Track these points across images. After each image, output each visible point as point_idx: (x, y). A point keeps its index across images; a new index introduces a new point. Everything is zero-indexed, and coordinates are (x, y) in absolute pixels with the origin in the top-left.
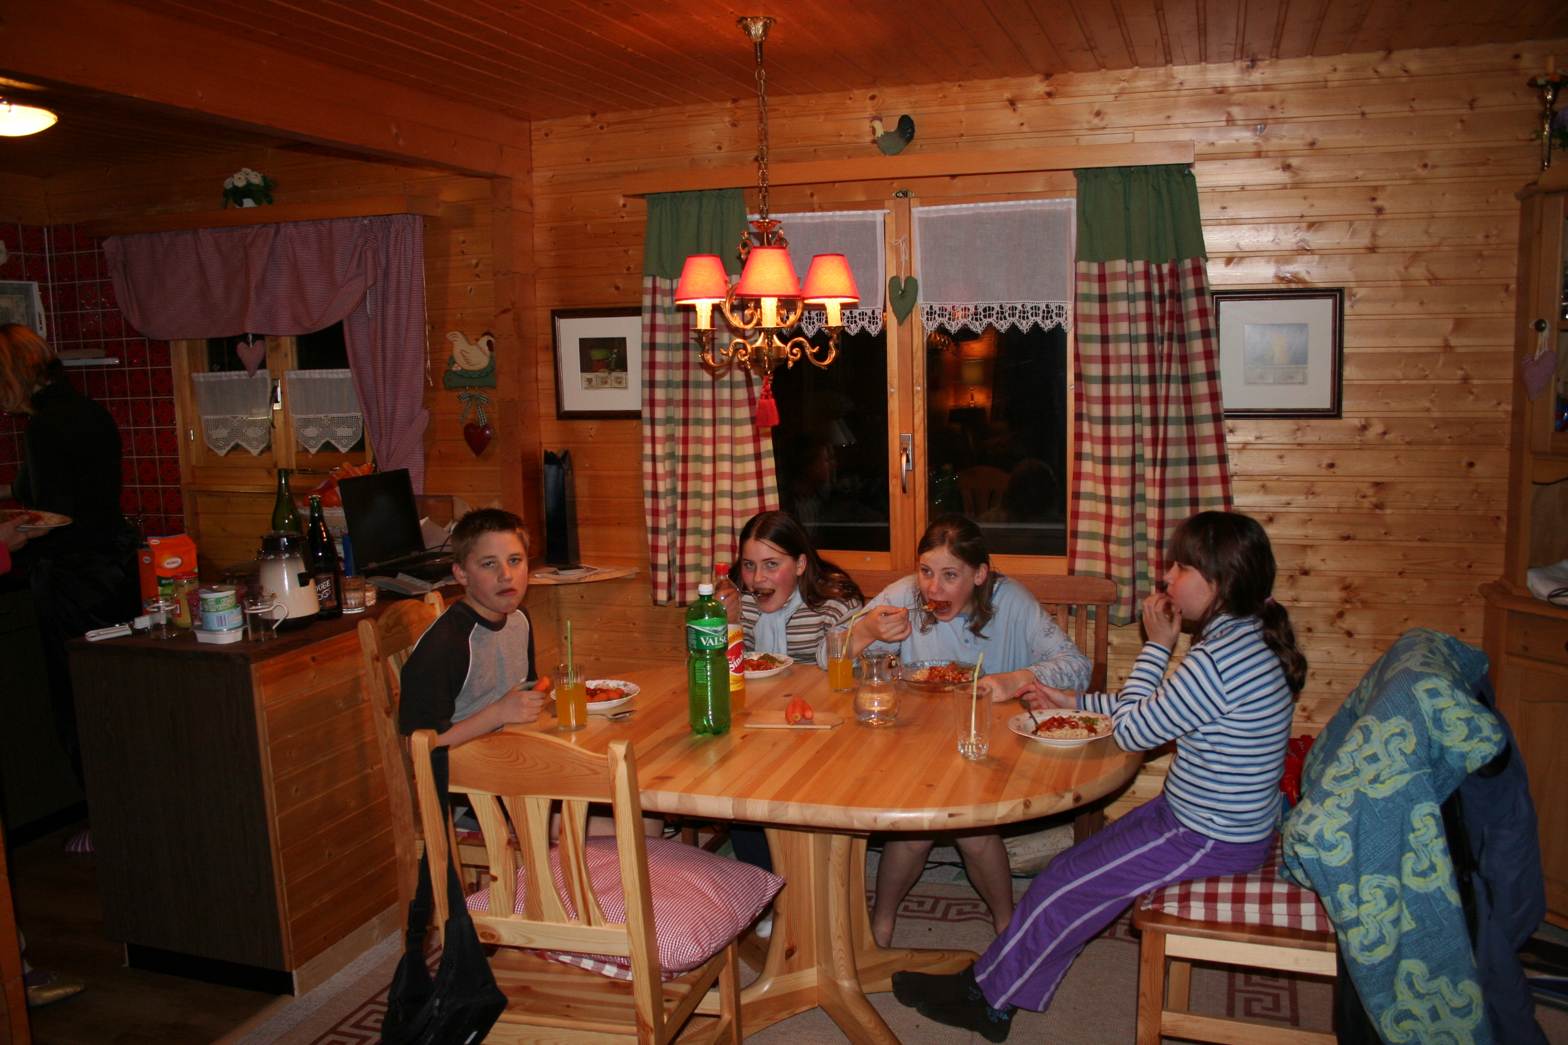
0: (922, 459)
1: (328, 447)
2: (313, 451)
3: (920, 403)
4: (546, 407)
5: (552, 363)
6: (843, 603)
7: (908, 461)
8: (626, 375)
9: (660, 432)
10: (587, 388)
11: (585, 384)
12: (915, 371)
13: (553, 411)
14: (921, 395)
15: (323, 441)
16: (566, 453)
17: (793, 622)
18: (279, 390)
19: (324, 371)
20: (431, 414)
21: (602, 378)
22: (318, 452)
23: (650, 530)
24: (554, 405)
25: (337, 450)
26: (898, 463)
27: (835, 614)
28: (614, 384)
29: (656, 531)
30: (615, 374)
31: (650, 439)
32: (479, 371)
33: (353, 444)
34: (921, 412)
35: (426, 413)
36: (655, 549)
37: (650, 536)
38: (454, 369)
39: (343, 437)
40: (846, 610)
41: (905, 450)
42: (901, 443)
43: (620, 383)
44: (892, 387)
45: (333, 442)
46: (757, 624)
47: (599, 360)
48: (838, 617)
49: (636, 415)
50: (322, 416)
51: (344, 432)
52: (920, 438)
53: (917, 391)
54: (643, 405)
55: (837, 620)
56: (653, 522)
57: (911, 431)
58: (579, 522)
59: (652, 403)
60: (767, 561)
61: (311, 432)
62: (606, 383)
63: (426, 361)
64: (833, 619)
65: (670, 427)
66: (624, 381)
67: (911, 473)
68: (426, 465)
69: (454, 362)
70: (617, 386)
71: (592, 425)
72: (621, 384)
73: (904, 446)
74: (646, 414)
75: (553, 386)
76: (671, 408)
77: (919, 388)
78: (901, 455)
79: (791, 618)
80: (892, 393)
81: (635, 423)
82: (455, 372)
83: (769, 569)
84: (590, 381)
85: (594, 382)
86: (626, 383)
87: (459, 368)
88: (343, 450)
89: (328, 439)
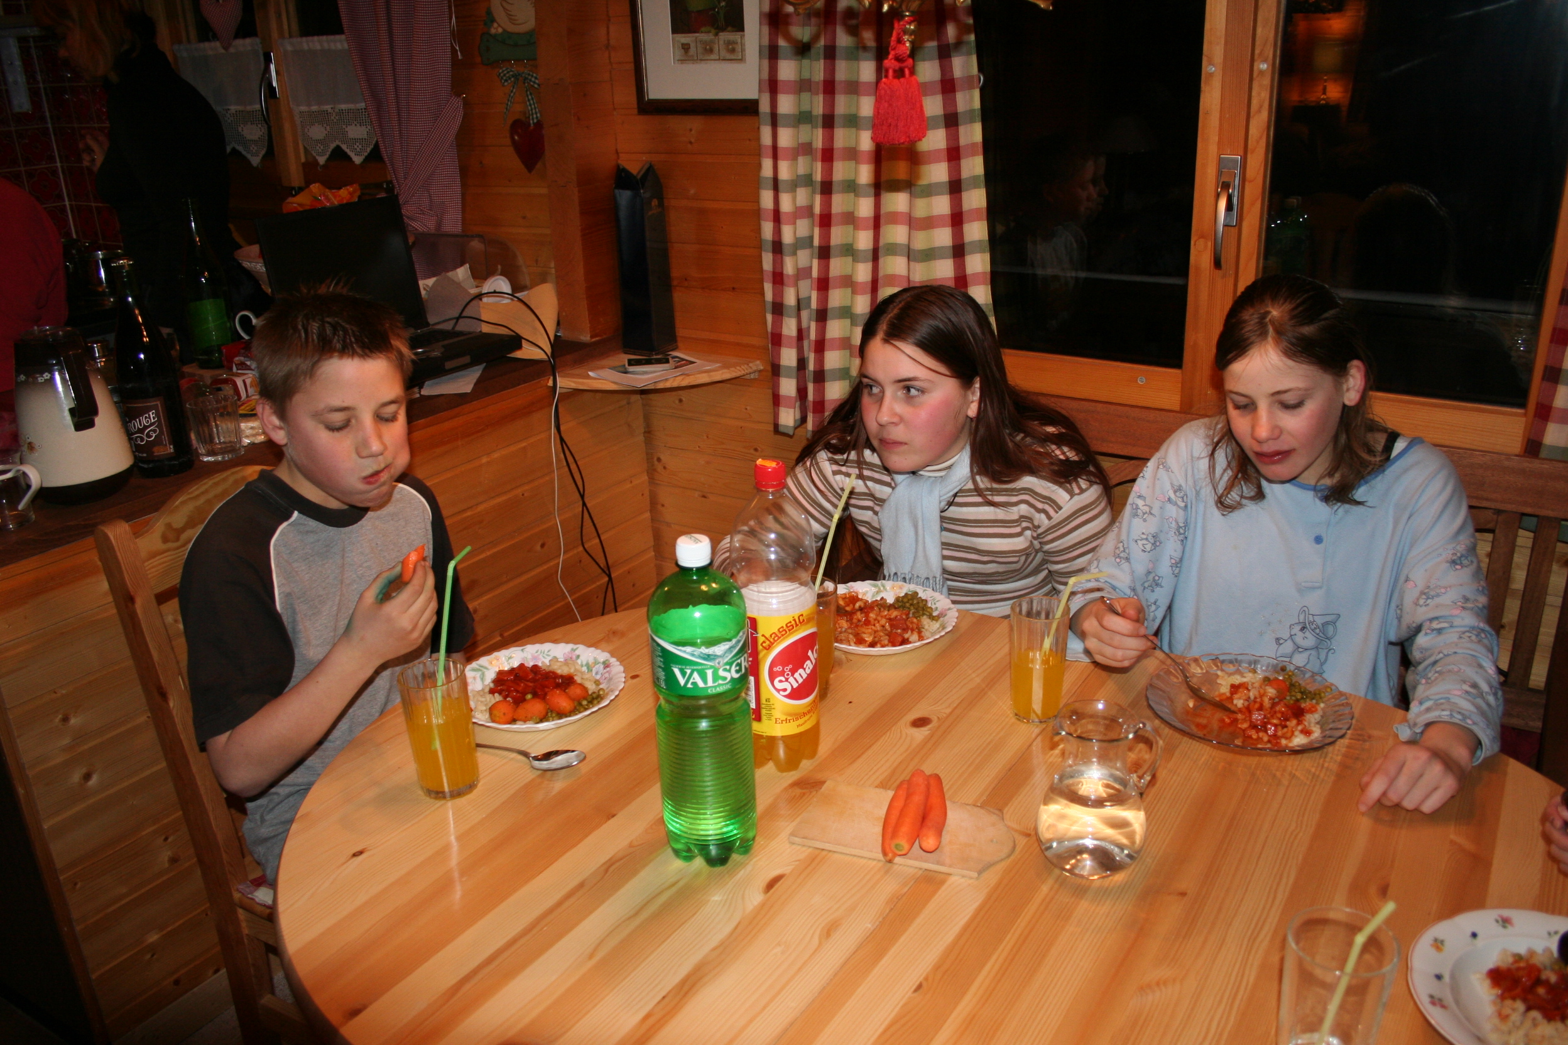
0: (1258, 205)
1: (338, 154)
2: (322, 160)
3: (1262, 96)
4: (625, 96)
5: (628, 19)
6: (1060, 484)
7: (1229, 207)
8: (742, 37)
9: (786, 137)
10: (682, 61)
11: (680, 53)
12: (1259, 31)
13: (633, 100)
14: (1267, 81)
15: (333, 146)
16: (650, 170)
17: (954, 512)
18: (272, 67)
19: (324, 38)
20: (466, 104)
21: (705, 43)
22: (328, 160)
23: (769, 307)
24: (634, 90)
25: (349, 159)
26: (1209, 210)
27: (1047, 507)
28: (724, 53)
29: (778, 309)
30: (725, 36)
31: (770, 152)
32: (526, 33)
33: (369, 150)
34: (1265, 114)
35: (457, 103)
36: (777, 339)
37: (769, 317)
38: (493, 31)
39: (355, 140)
40: (1067, 496)
41: (1226, 186)
42: (1220, 173)
43: (733, 51)
44: (1211, 63)
45: (344, 147)
46: (886, 505)
47: (699, 12)
48: (1051, 512)
49: (748, 108)
50: (328, 107)
51: (357, 131)
52: (1258, 164)
53: (1261, 72)
54: (760, 91)
55: (1049, 518)
56: (774, 295)
57: (1241, 153)
58: (675, 283)
59: (773, 86)
60: (906, 385)
61: (317, 132)
62: (711, 51)
63: (451, 18)
64: (1043, 516)
65: (805, 129)
66: (738, 48)
67: (1234, 231)
68: (464, 185)
69: (493, 20)
70: (729, 56)
71: (694, 124)
72: (734, 53)
73: (1225, 179)
74: (765, 107)
75: (631, 58)
76: (805, 96)
77: (1264, 66)
78: (1218, 196)
79: (951, 504)
80: (1211, 75)
81: (745, 121)
82: (494, 37)
83: (909, 399)
84: (686, 48)
85: (692, 51)
86: (743, 50)
87: (500, 30)
88: (358, 160)
89: (337, 143)
